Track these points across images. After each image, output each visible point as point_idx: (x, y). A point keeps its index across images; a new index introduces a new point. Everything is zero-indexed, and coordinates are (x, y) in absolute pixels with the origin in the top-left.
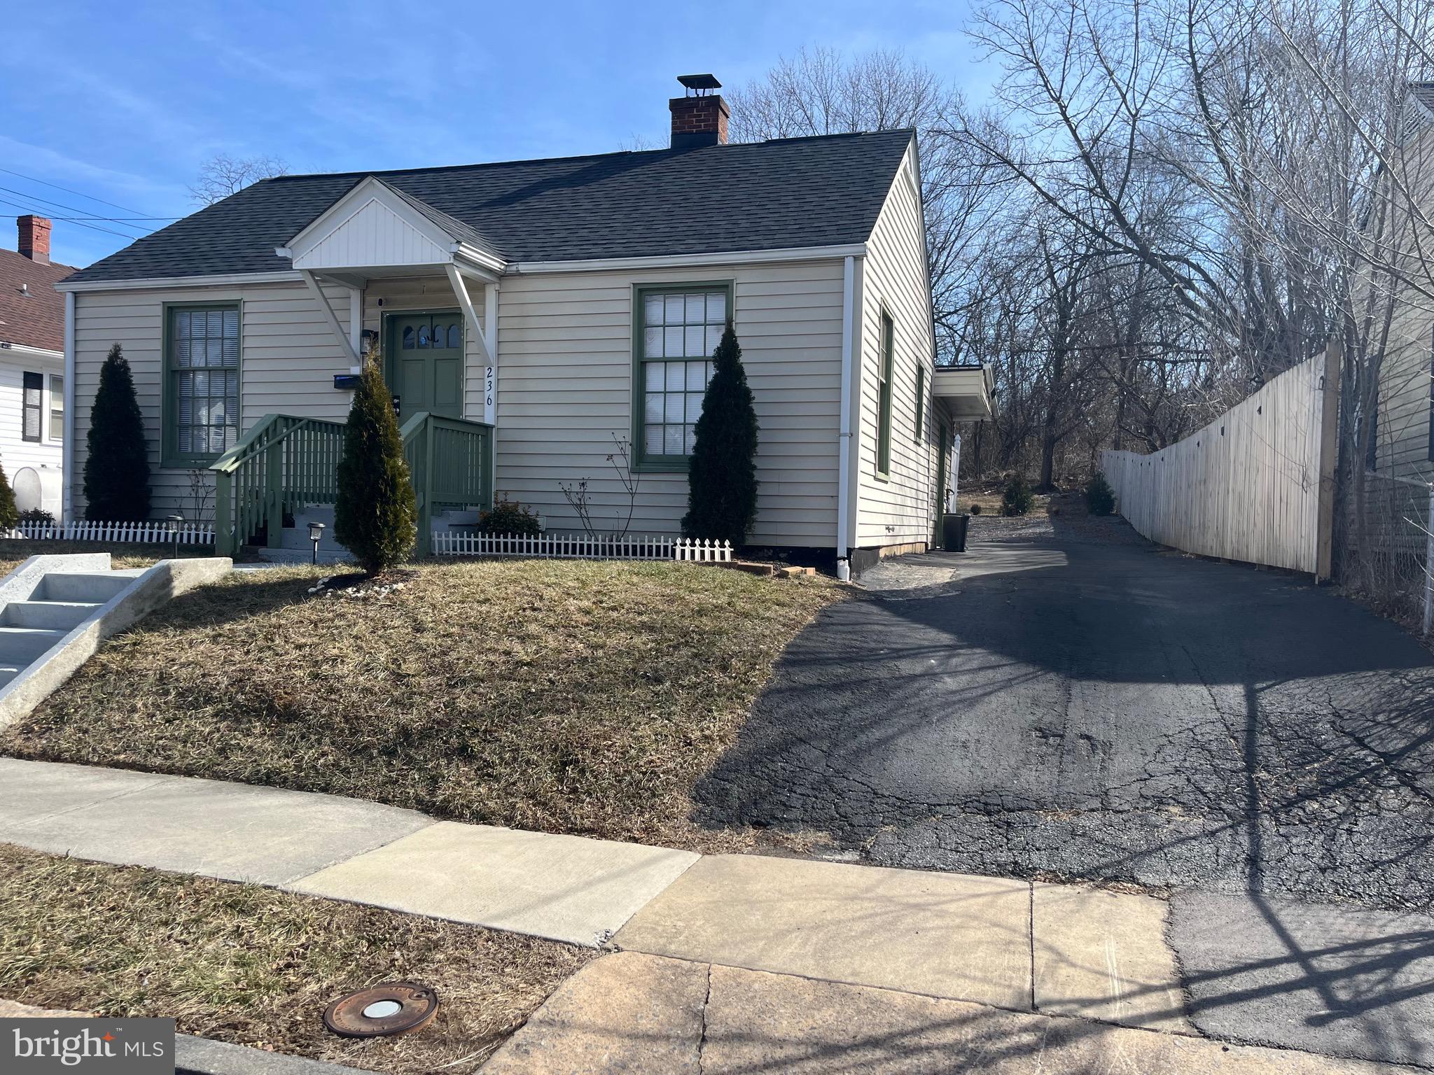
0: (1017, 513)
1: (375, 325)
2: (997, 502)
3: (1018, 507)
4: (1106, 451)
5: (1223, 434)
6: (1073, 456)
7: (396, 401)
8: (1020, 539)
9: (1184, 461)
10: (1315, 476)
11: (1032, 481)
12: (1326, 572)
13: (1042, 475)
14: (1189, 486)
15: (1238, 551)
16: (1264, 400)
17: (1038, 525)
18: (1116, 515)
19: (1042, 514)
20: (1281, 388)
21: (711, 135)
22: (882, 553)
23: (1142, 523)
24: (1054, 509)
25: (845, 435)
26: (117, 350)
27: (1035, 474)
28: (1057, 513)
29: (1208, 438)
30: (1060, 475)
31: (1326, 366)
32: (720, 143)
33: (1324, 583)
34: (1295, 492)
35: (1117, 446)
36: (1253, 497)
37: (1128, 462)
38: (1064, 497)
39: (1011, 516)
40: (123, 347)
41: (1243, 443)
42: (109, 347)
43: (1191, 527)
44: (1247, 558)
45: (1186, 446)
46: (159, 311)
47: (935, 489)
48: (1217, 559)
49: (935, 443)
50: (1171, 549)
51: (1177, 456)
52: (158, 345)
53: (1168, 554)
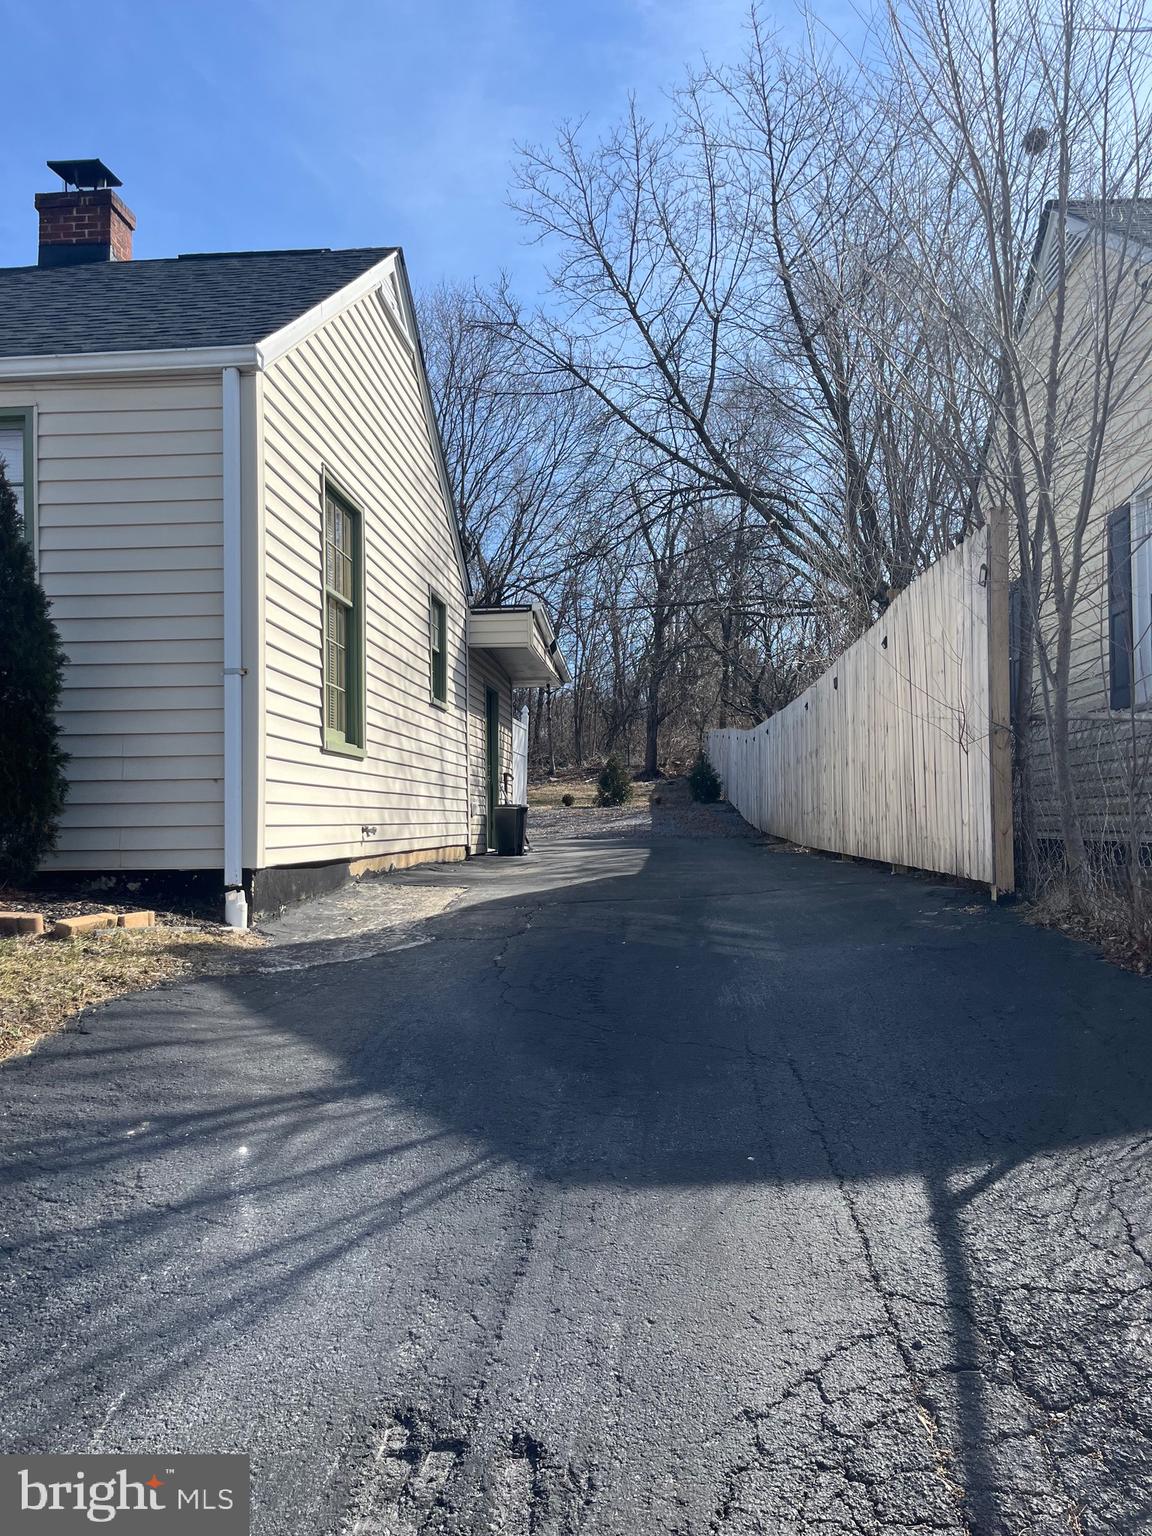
0: (615, 803)
2: (591, 789)
3: (615, 795)
4: (712, 731)
5: (836, 688)
6: (679, 740)
8: (612, 834)
9: (791, 731)
10: (981, 724)
11: (636, 767)
12: (1008, 882)
13: (646, 760)
14: (798, 761)
15: (865, 845)
16: (890, 626)
17: (634, 816)
18: (723, 802)
19: (644, 803)
20: (915, 601)
21: (99, 247)
22: (355, 870)
23: (750, 813)
24: (656, 797)
25: (232, 672)
27: (639, 760)
28: (658, 801)
29: (817, 697)
30: (666, 759)
31: (989, 548)
32: (112, 259)
33: (1006, 899)
34: (947, 752)
35: (722, 725)
36: (881, 767)
37: (734, 742)
38: (671, 783)
39: (608, 806)
41: (863, 695)
43: (803, 813)
44: (879, 854)
45: (793, 711)
47: (482, 772)
48: (838, 856)
49: (475, 710)
50: (782, 841)
51: (783, 726)
53: (778, 848)
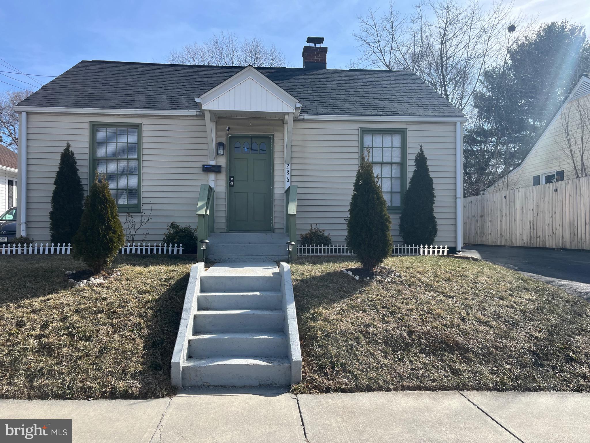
1: (224, 140)
7: (232, 179)
21: (323, 64)
25: (459, 198)
26: (69, 146)
32: (328, 68)
40: (72, 144)
42: (65, 145)
46: (87, 126)
52: (87, 145)
